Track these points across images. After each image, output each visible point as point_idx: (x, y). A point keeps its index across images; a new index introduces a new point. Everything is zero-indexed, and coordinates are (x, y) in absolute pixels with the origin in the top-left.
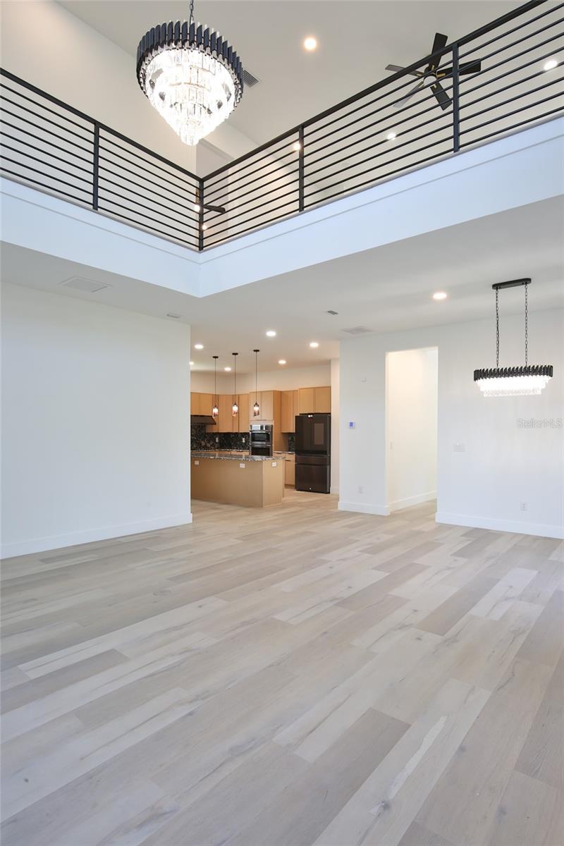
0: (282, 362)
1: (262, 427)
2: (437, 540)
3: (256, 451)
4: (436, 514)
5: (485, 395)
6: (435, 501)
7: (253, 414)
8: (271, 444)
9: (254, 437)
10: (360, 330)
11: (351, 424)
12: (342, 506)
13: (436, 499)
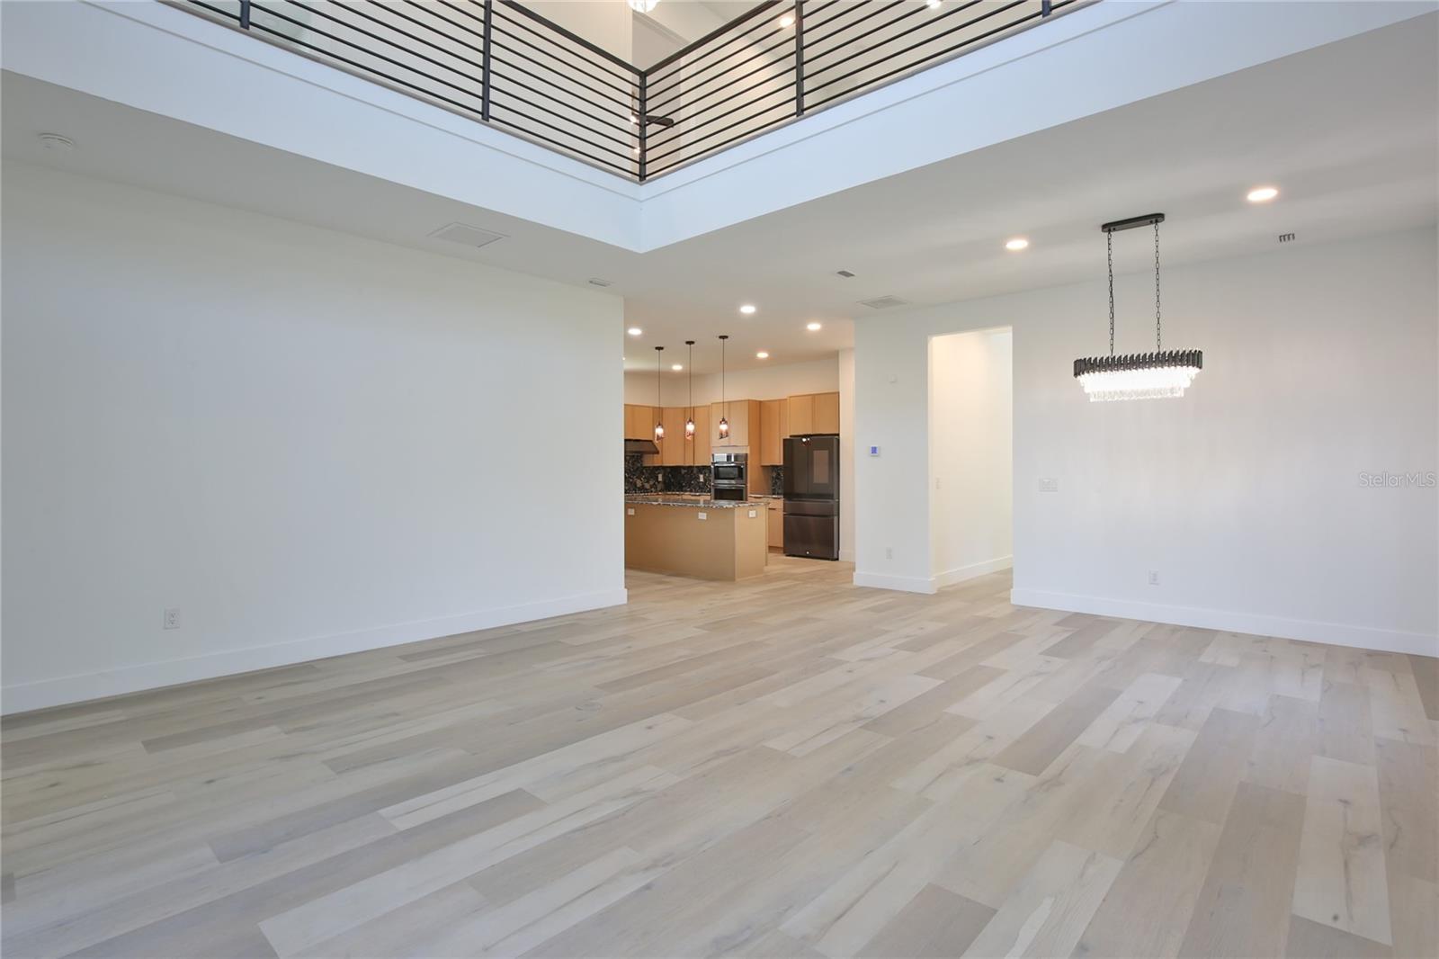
0: (762, 355)
1: (729, 458)
2: (1013, 631)
3: (721, 494)
4: (1012, 590)
5: (1092, 400)
6: (1010, 571)
7: (718, 437)
8: (746, 484)
9: (718, 472)
10: (887, 302)
11: (874, 450)
12: (861, 578)
13: (1011, 569)
